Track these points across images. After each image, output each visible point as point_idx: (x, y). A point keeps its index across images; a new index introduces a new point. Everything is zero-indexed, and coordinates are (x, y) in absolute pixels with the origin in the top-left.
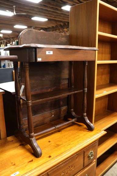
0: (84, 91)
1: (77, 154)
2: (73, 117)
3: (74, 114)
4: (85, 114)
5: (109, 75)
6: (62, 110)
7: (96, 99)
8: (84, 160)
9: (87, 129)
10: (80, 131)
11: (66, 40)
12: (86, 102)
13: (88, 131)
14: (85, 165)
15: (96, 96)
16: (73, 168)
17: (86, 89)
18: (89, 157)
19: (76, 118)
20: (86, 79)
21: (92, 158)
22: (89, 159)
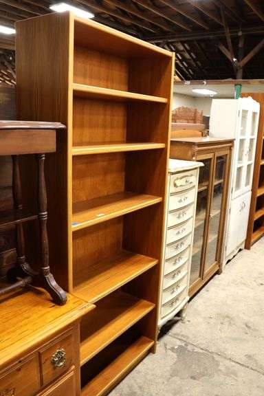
0: (40, 217)
1: (20, 362)
2: (24, 275)
3: (26, 267)
4: (46, 268)
5: (124, 174)
6: (6, 256)
7: (74, 233)
8: (41, 372)
9: (51, 301)
10: (35, 306)
11: (8, 99)
12: (46, 241)
13: (53, 304)
14: (45, 382)
15: (73, 226)
16: (12, 392)
17: (46, 213)
18: (53, 363)
19: (29, 277)
20: (44, 192)
21: (61, 364)
22: (55, 368)
